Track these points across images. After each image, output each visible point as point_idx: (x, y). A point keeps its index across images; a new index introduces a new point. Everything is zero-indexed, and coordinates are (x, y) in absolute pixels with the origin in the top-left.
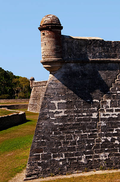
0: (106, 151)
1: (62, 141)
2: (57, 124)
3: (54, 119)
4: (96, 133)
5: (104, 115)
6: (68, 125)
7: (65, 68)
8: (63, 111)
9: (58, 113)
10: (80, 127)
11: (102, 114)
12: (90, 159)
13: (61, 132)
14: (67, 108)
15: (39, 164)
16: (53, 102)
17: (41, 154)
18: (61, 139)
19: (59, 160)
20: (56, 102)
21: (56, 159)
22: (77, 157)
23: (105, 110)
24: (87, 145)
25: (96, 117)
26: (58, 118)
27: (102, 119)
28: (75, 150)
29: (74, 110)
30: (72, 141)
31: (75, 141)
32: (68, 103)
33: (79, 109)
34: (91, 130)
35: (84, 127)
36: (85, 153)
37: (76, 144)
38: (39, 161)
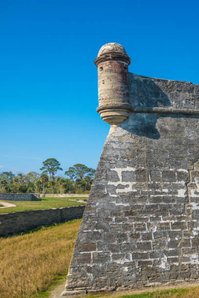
1: (129, 231)
2: (121, 204)
3: (115, 196)
4: (184, 221)
5: (196, 193)
6: (139, 207)
7: (134, 119)
8: (131, 184)
9: (123, 187)
10: (158, 211)
11: (192, 191)
12: (175, 264)
13: (127, 218)
14: (137, 180)
15: (89, 270)
16: (114, 169)
17: (92, 252)
18: (126, 229)
19: (123, 263)
20: (119, 171)
21: (118, 262)
22: (152, 260)
23: (198, 185)
24: (169, 240)
25: (184, 196)
26: (122, 195)
27: (193, 200)
28: (150, 249)
29: (149, 183)
30: (144, 232)
31: (150, 234)
32: (138, 172)
33: (157, 183)
34: (175, 216)
35: (164, 211)
36: (166, 252)
37: (151, 239)
38: (88, 265)
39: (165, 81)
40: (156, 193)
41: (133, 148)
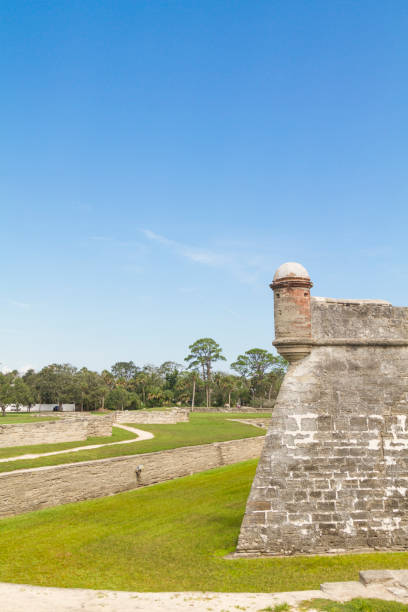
0: (397, 514)
1: (308, 489)
2: (299, 457)
3: (294, 447)
4: (376, 478)
5: (392, 444)
6: (322, 460)
7: (318, 354)
8: (312, 433)
9: (300, 437)
10: (343, 466)
11: (387, 442)
12: (363, 528)
13: (307, 473)
14: (320, 429)
15: (264, 531)
16: (292, 416)
17: (266, 511)
18: (306, 486)
19: (301, 525)
20: (298, 418)
21: (296, 523)
22: (336, 523)
23: (395, 435)
24: (356, 500)
25: (377, 448)
26: (301, 447)
27: (389, 453)
28: (333, 510)
29: (334, 432)
30: (327, 490)
31: (333, 492)
32: (321, 419)
33: (343, 432)
34: (365, 472)
35: (351, 466)
36: (354, 516)
37: (335, 498)
38: (262, 525)
40: (343, 444)
41: (316, 390)
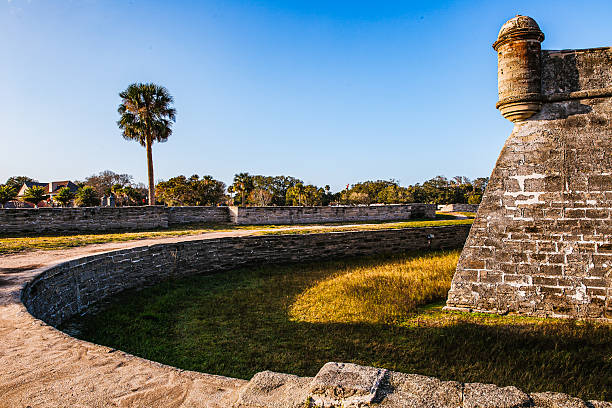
1: (529, 251)
2: (521, 218)
3: (514, 209)
6: (547, 222)
8: (537, 194)
9: (524, 198)
10: (577, 229)
12: (599, 297)
13: (529, 235)
14: (547, 189)
15: (475, 288)
16: (514, 177)
17: (479, 270)
18: (526, 248)
19: (518, 286)
20: (521, 179)
22: (562, 287)
24: (592, 266)
26: (523, 208)
28: (559, 274)
29: (565, 192)
30: (553, 253)
31: (562, 257)
32: (547, 179)
33: (578, 192)
34: (606, 236)
35: (587, 229)
36: (584, 281)
37: (562, 262)
38: (474, 283)
39: (603, 49)
40: (575, 206)
41: (544, 150)
